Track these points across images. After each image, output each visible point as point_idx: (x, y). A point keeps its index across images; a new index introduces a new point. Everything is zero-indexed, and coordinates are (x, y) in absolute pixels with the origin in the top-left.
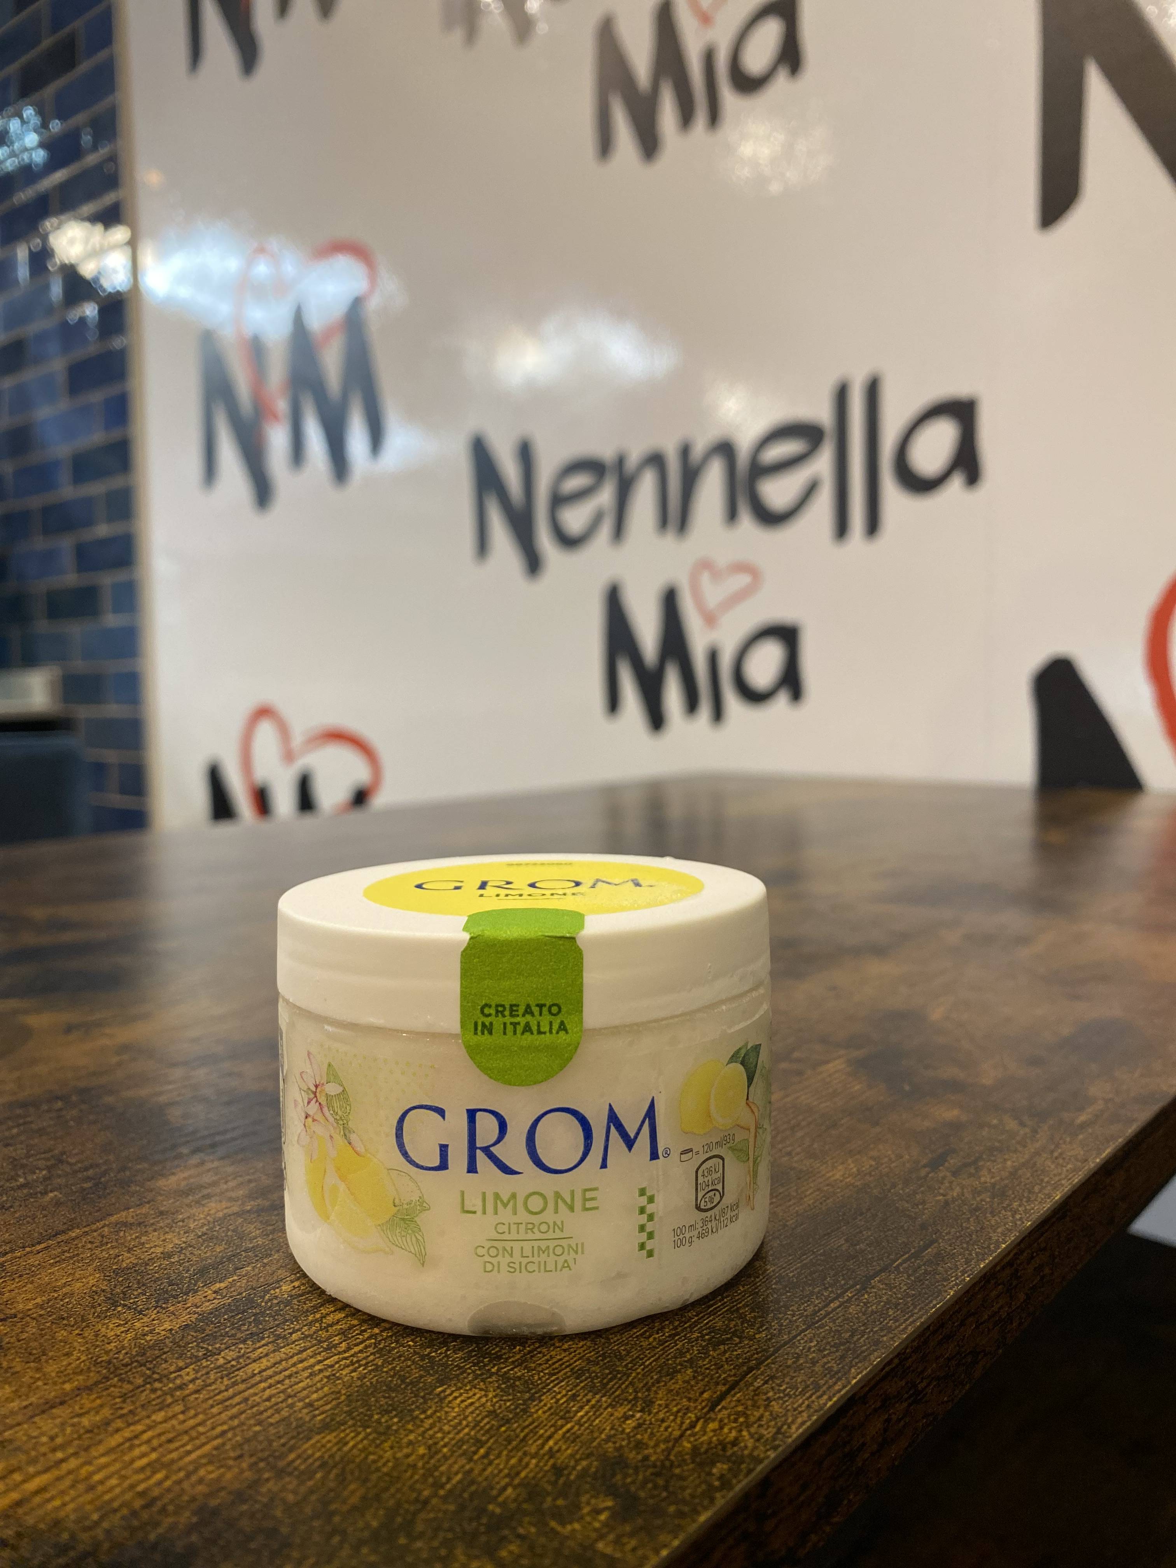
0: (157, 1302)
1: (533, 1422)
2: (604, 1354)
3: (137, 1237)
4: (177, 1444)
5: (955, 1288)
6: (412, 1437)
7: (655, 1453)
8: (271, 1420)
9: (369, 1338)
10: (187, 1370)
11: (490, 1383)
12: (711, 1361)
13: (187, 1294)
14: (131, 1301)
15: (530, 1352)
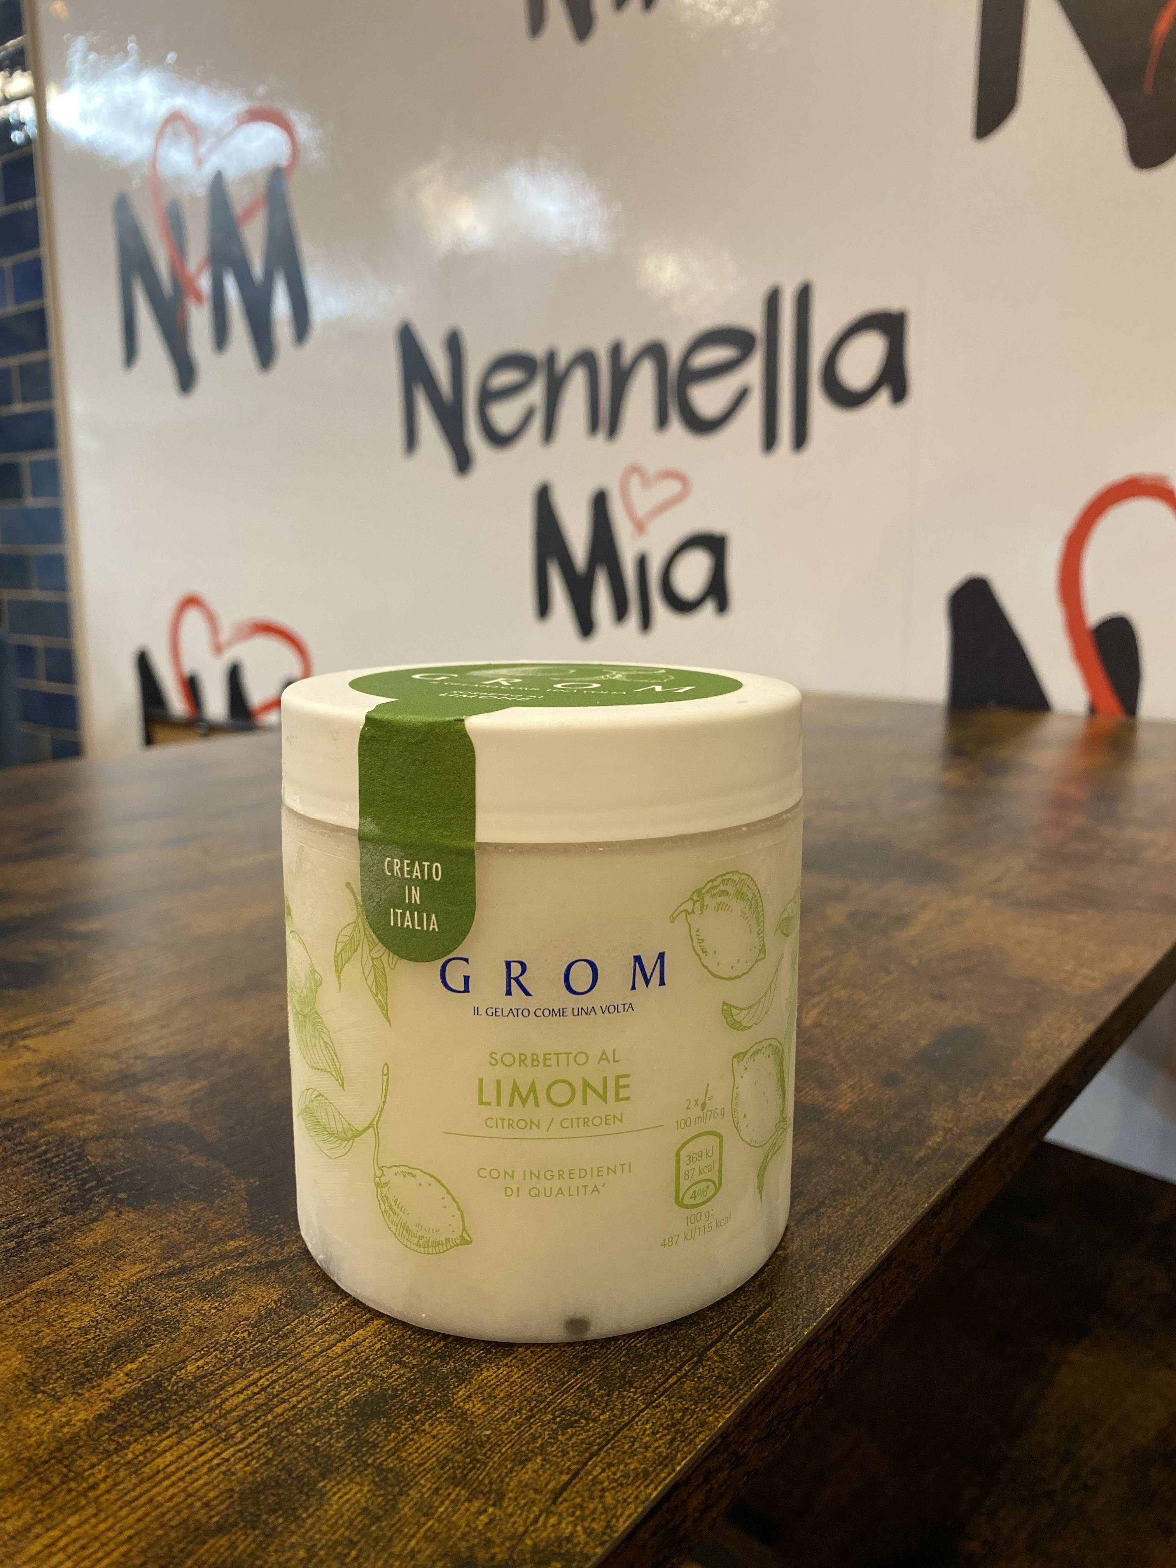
0: (74, 1387)
1: (399, 1520)
2: (467, 1440)
3: (56, 1309)
4: (91, 1550)
5: (779, 1361)
6: (294, 1539)
7: (501, 1552)
8: (172, 1523)
9: (263, 1426)
10: (99, 1467)
11: (367, 1475)
12: (558, 1447)
13: (101, 1378)
14: (50, 1386)
15: (403, 1439)
